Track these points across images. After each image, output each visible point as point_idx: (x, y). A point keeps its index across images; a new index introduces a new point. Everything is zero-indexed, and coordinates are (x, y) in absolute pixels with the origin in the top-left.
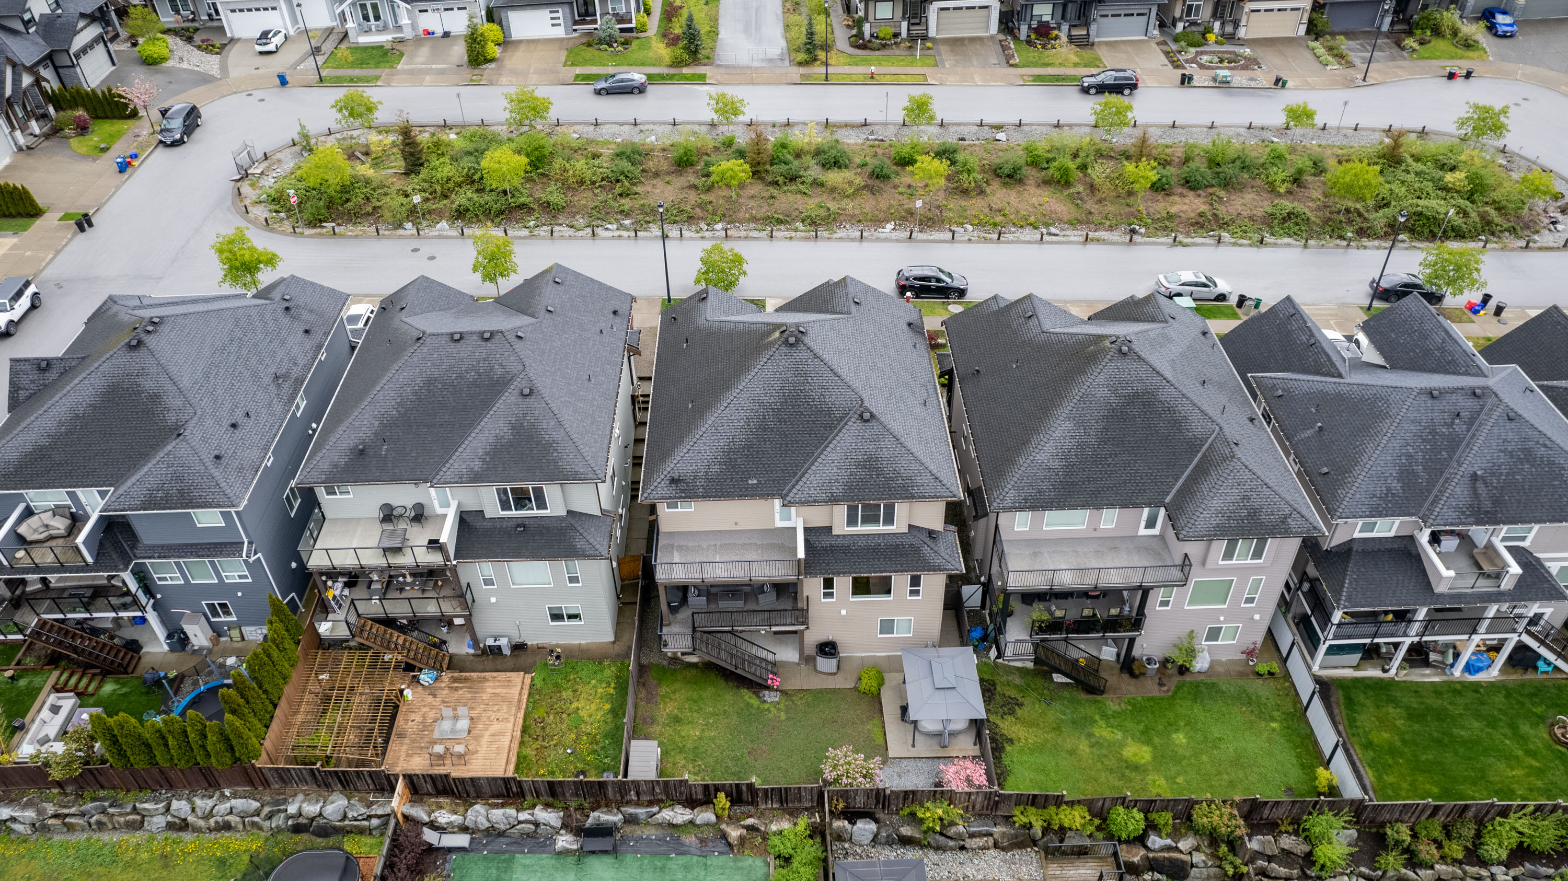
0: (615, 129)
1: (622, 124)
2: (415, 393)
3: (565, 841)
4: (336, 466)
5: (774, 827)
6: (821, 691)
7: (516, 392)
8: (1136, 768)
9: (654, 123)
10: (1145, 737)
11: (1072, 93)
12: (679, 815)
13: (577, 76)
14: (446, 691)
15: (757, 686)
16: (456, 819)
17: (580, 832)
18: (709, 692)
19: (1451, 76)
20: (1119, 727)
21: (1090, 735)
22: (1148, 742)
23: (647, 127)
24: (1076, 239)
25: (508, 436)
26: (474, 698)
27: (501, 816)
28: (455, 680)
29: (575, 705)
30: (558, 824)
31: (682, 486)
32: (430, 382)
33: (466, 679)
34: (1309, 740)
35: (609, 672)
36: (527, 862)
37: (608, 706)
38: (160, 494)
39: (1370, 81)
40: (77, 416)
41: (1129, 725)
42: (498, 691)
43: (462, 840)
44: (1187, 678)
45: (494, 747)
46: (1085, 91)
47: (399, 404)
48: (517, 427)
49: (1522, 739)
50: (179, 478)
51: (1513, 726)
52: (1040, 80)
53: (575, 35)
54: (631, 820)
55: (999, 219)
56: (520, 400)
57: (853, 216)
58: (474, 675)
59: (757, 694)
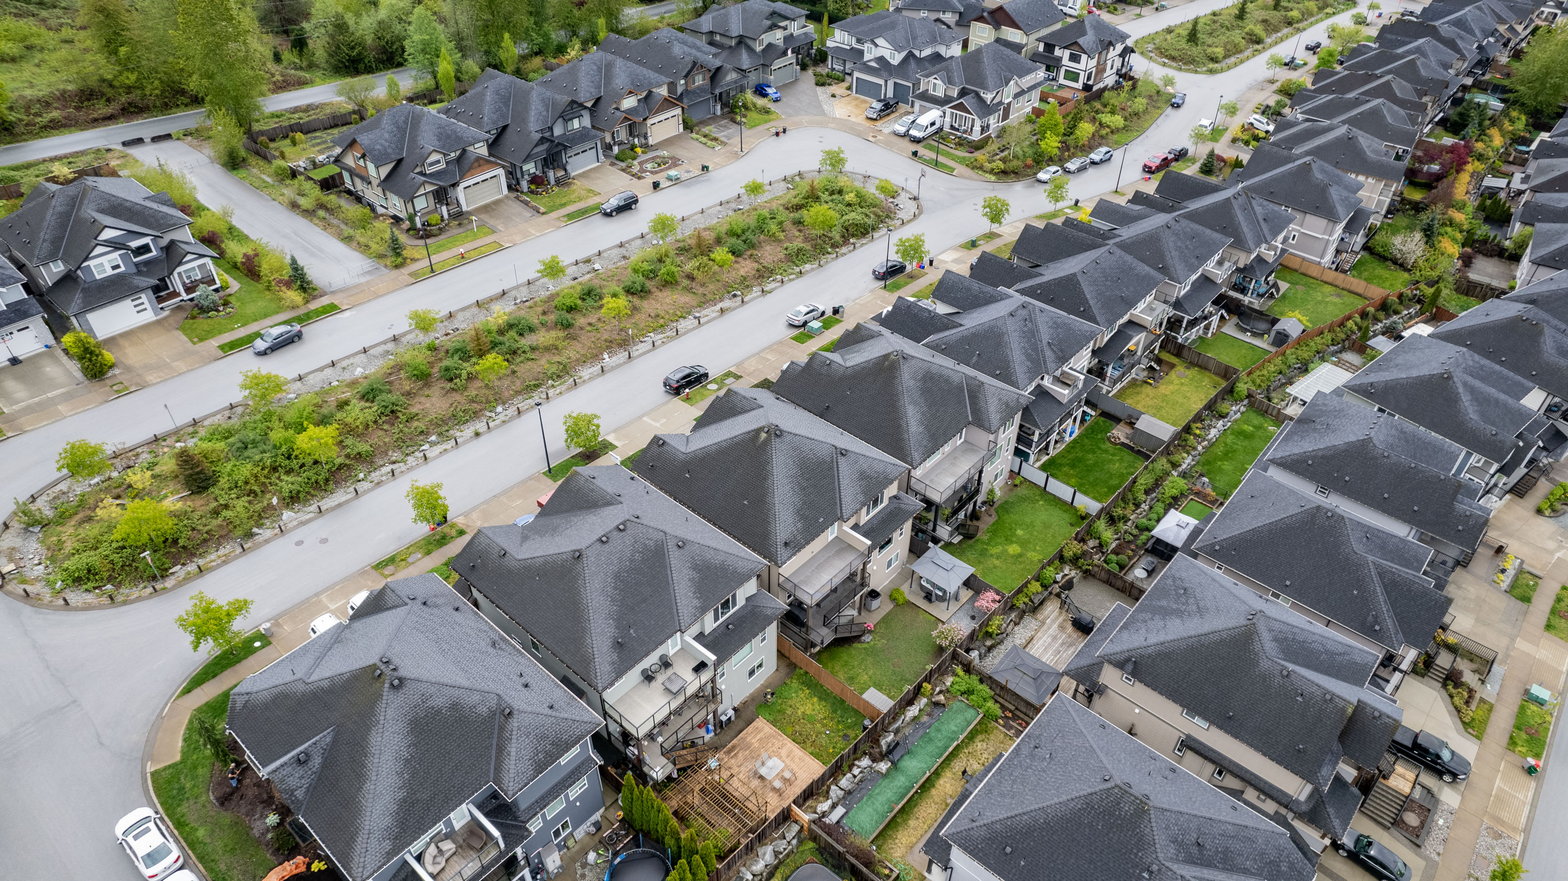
0: (319, 376)
1: (321, 369)
2: (615, 588)
3: (883, 766)
4: (613, 663)
5: (948, 684)
6: (884, 618)
7: (675, 548)
8: (1020, 555)
9: (348, 357)
10: (1009, 540)
11: (598, 220)
12: (913, 711)
13: (222, 347)
14: (733, 761)
15: (857, 638)
16: (829, 802)
17: (882, 757)
18: (845, 657)
19: (777, 134)
20: (997, 544)
21: (992, 555)
22: (1012, 542)
23: (344, 364)
24: (714, 315)
25: (696, 576)
26: (751, 751)
27: (845, 782)
28: (729, 752)
29: (800, 713)
30: (870, 763)
31: (792, 545)
32: (617, 576)
33: (734, 747)
34: (1057, 501)
35: (795, 684)
36: (877, 791)
37: (815, 699)
38: (541, 756)
39: (745, 151)
40: (407, 760)
41: (999, 540)
42: (758, 737)
43: (840, 811)
44: (996, 506)
45: (797, 760)
46: (608, 215)
47: (612, 601)
48: (695, 567)
49: (1106, 451)
50: (544, 737)
51: (1100, 449)
52: (571, 217)
53: (166, 313)
54: (897, 732)
55: (662, 321)
56: (681, 551)
57: (577, 360)
58: (735, 741)
59: (860, 642)
